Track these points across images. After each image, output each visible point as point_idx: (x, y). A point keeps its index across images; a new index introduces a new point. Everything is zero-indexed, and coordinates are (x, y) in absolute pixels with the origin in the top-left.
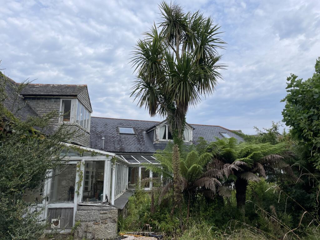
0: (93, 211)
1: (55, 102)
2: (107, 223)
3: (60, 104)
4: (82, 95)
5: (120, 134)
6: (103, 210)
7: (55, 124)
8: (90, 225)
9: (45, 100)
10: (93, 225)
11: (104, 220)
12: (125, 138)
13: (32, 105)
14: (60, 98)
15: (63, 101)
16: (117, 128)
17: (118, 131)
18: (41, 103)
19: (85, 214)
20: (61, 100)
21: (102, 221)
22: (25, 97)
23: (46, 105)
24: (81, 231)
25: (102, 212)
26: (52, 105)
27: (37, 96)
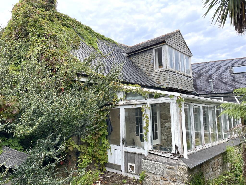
0: (158, 163)
1: (149, 53)
2: (175, 182)
3: (153, 54)
4: (174, 40)
5: (234, 74)
6: (170, 164)
7: (152, 72)
8: (157, 179)
9: (142, 53)
10: (161, 180)
11: (172, 177)
12: (240, 77)
13: (134, 60)
14: (152, 48)
15: (156, 50)
16: (231, 68)
17: (231, 71)
18: (140, 57)
19: (151, 165)
20: (154, 50)
21: (170, 178)
22: (129, 55)
23: (143, 58)
24: (148, 184)
25: (168, 166)
26: (147, 56)
27: (136, 52)
